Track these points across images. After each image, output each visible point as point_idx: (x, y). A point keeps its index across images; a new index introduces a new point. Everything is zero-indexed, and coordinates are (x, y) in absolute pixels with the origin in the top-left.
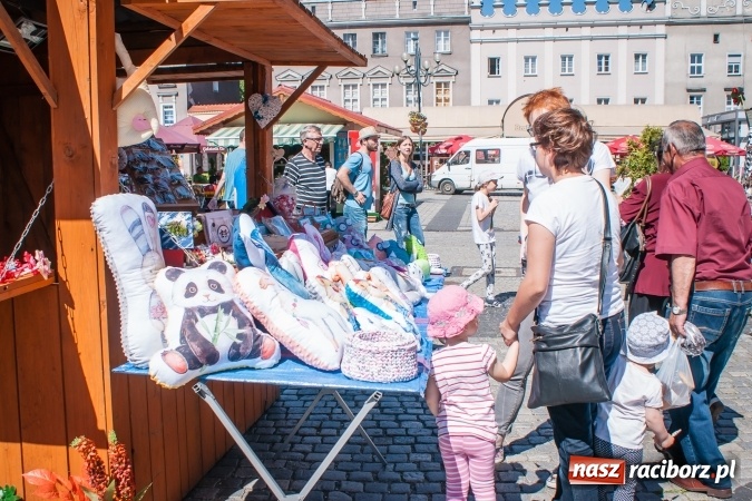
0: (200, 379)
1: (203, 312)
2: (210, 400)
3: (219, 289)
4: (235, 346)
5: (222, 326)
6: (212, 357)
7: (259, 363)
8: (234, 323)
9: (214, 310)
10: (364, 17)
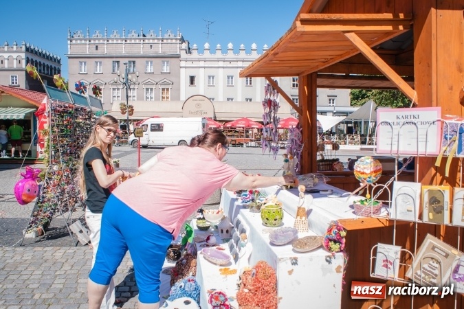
10: (124, 52)
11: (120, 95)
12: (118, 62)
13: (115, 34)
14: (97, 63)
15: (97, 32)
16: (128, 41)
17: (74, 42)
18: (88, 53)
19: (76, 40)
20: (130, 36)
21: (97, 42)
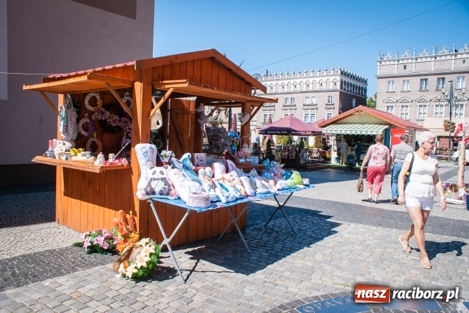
0: (151, 199)
1: (155, 179)
2: (152, 205)
3: (163, 174)
4: (161, 191)
5: (159, 184)
6: (154, 193)
7: (169, 197)
8: (163, 184)
9: (158, 179)
10: (433, 70)
11: (426, 111)
12: (426, 80)
13: (424, 52)
14: (404, 81)
15: (406, 52)
16: (438, 58)
17: (383, 63)
18: (396, 72)
19: (385, 61)
20: (440, 53)
21: (405, 61)
